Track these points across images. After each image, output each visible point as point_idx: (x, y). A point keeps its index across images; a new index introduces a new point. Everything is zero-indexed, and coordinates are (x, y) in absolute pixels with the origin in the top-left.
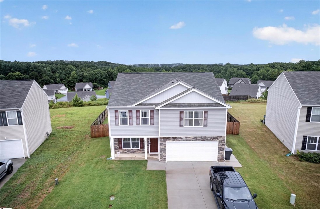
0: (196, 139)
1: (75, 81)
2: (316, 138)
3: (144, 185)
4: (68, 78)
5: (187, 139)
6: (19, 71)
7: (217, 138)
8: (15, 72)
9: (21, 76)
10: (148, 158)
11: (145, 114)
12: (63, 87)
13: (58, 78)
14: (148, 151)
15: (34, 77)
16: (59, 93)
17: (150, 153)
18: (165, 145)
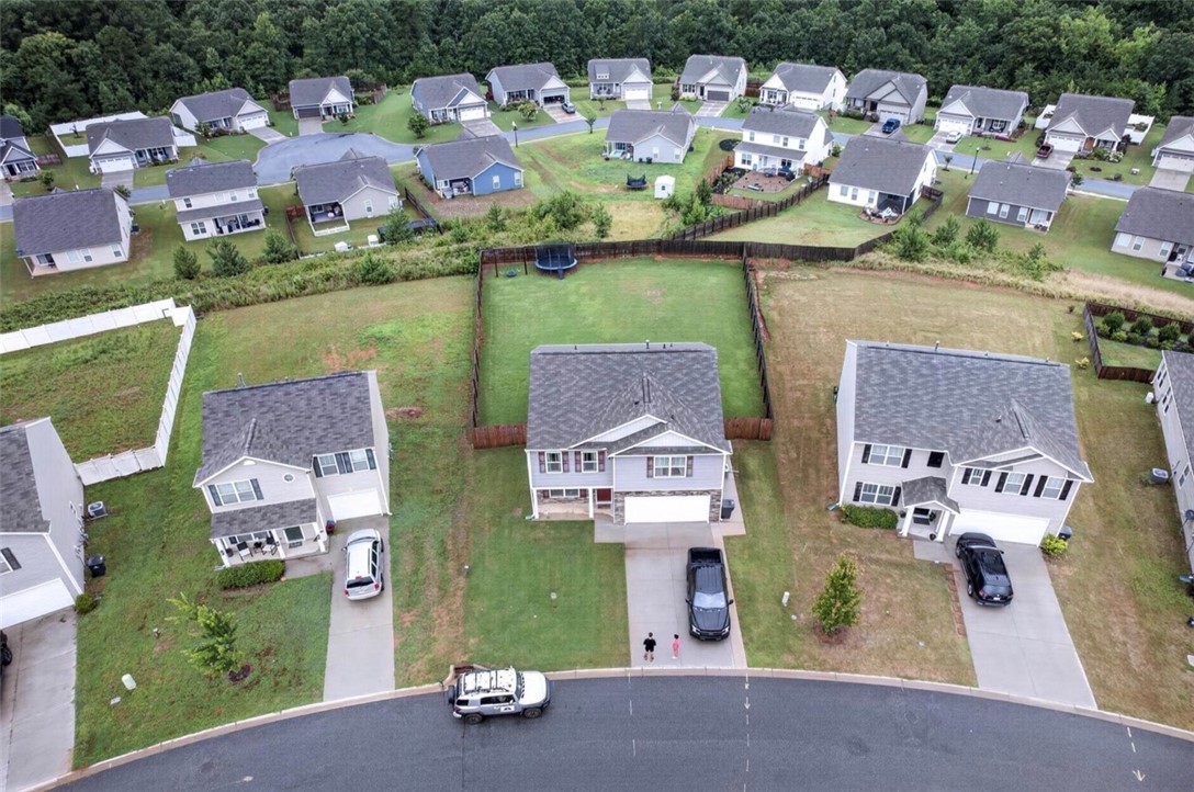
0: (673, 493)
1: (276, 56)
2: (876, 486)
3: (594, 573)
4: (247, 43)
5: (659, 494)
6: (54, 25)
7: (708, 492)
8: (40, 29)
9: (68, 47)
10: (595, 514)
11: (589, 457)
12: (250, 106)
13: (209, 49)
14: (594, 501)
15: (119, 49)
16: (239, 130)
17: (597, 503)
18: (623, 501)
